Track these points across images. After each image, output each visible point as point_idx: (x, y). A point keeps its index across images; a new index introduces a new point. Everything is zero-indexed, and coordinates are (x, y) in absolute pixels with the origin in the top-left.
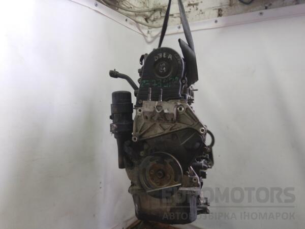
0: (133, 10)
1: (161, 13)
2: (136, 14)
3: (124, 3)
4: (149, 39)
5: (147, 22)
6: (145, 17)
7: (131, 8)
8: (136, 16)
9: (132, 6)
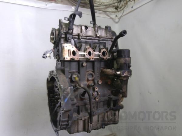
0: (103, 5)
1: (124, 1)
2: (106, 7)
3: (96, 3)
4: (117, 20)
5: (117, 10)
6: (114, 7)
7: (102, 4)
8: (106, 8)
9: (102, 3)
